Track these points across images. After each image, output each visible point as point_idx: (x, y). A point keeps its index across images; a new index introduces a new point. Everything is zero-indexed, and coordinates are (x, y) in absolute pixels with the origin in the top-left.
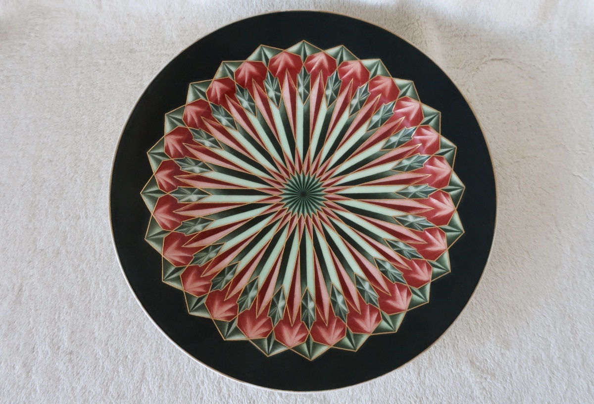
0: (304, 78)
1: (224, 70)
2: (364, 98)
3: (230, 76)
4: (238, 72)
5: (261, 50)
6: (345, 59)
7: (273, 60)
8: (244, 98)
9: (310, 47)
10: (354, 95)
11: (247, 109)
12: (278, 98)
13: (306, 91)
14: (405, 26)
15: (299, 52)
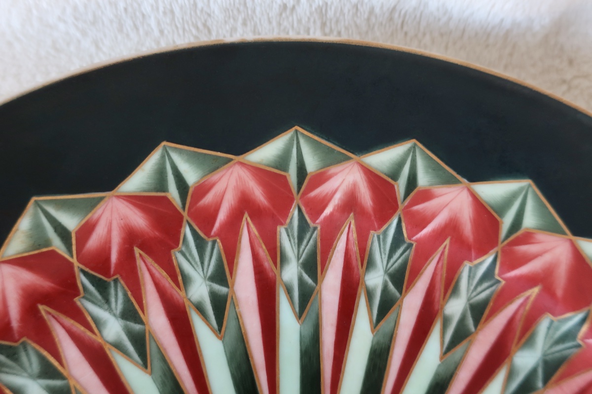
0: (300, 239)
1: (37, 227)
2: (483, 296)
3: (57, 245)
4: (87, 230)
5: (163, 157)
6: (423, 180)
7: (203, 189)
8: (110, 310)
9: (316, 146)
10: (450, 285)
11: (118, 346)
12: (220, 304)
13: (306, 277)
14: (564, 82)
15: (282, 162)
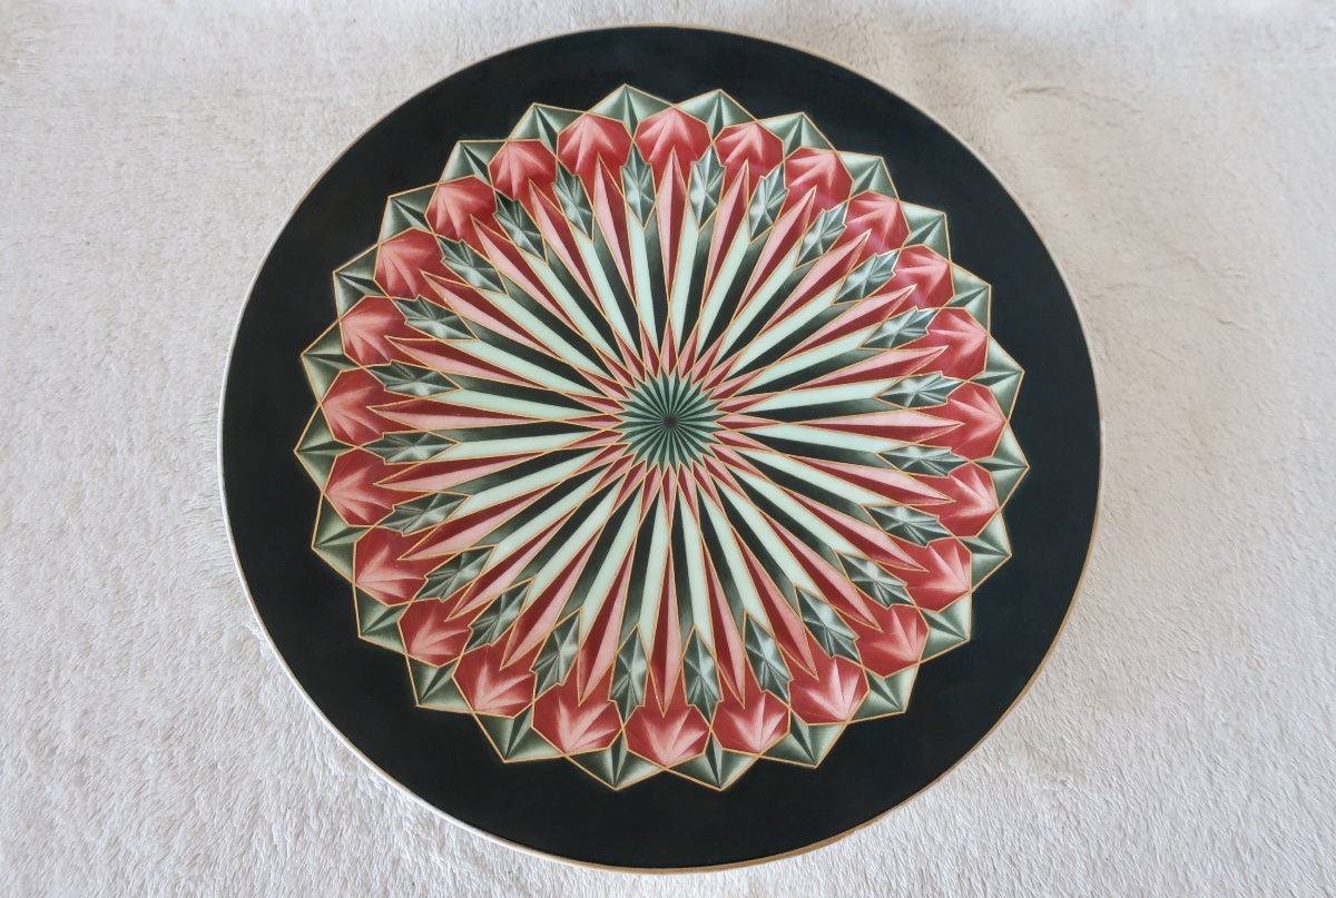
0: (939, 463)
1: (970, 287)
2: (878, 593)
3: (956, 298)
4: (965, 317)
5: (1013, 370)
6: (978, 558)
7: (986, 395)
8: (905, 327)
9: (1013, 480)
10: (888, 571)
11: (879, 330)
12: (899, 400)
13: (909, 463)
15: (1002, 453)
